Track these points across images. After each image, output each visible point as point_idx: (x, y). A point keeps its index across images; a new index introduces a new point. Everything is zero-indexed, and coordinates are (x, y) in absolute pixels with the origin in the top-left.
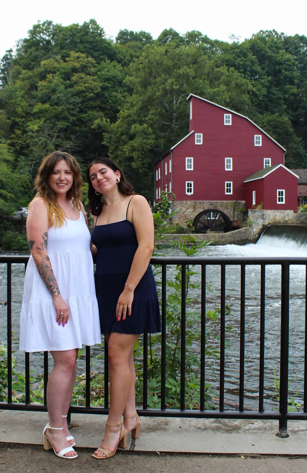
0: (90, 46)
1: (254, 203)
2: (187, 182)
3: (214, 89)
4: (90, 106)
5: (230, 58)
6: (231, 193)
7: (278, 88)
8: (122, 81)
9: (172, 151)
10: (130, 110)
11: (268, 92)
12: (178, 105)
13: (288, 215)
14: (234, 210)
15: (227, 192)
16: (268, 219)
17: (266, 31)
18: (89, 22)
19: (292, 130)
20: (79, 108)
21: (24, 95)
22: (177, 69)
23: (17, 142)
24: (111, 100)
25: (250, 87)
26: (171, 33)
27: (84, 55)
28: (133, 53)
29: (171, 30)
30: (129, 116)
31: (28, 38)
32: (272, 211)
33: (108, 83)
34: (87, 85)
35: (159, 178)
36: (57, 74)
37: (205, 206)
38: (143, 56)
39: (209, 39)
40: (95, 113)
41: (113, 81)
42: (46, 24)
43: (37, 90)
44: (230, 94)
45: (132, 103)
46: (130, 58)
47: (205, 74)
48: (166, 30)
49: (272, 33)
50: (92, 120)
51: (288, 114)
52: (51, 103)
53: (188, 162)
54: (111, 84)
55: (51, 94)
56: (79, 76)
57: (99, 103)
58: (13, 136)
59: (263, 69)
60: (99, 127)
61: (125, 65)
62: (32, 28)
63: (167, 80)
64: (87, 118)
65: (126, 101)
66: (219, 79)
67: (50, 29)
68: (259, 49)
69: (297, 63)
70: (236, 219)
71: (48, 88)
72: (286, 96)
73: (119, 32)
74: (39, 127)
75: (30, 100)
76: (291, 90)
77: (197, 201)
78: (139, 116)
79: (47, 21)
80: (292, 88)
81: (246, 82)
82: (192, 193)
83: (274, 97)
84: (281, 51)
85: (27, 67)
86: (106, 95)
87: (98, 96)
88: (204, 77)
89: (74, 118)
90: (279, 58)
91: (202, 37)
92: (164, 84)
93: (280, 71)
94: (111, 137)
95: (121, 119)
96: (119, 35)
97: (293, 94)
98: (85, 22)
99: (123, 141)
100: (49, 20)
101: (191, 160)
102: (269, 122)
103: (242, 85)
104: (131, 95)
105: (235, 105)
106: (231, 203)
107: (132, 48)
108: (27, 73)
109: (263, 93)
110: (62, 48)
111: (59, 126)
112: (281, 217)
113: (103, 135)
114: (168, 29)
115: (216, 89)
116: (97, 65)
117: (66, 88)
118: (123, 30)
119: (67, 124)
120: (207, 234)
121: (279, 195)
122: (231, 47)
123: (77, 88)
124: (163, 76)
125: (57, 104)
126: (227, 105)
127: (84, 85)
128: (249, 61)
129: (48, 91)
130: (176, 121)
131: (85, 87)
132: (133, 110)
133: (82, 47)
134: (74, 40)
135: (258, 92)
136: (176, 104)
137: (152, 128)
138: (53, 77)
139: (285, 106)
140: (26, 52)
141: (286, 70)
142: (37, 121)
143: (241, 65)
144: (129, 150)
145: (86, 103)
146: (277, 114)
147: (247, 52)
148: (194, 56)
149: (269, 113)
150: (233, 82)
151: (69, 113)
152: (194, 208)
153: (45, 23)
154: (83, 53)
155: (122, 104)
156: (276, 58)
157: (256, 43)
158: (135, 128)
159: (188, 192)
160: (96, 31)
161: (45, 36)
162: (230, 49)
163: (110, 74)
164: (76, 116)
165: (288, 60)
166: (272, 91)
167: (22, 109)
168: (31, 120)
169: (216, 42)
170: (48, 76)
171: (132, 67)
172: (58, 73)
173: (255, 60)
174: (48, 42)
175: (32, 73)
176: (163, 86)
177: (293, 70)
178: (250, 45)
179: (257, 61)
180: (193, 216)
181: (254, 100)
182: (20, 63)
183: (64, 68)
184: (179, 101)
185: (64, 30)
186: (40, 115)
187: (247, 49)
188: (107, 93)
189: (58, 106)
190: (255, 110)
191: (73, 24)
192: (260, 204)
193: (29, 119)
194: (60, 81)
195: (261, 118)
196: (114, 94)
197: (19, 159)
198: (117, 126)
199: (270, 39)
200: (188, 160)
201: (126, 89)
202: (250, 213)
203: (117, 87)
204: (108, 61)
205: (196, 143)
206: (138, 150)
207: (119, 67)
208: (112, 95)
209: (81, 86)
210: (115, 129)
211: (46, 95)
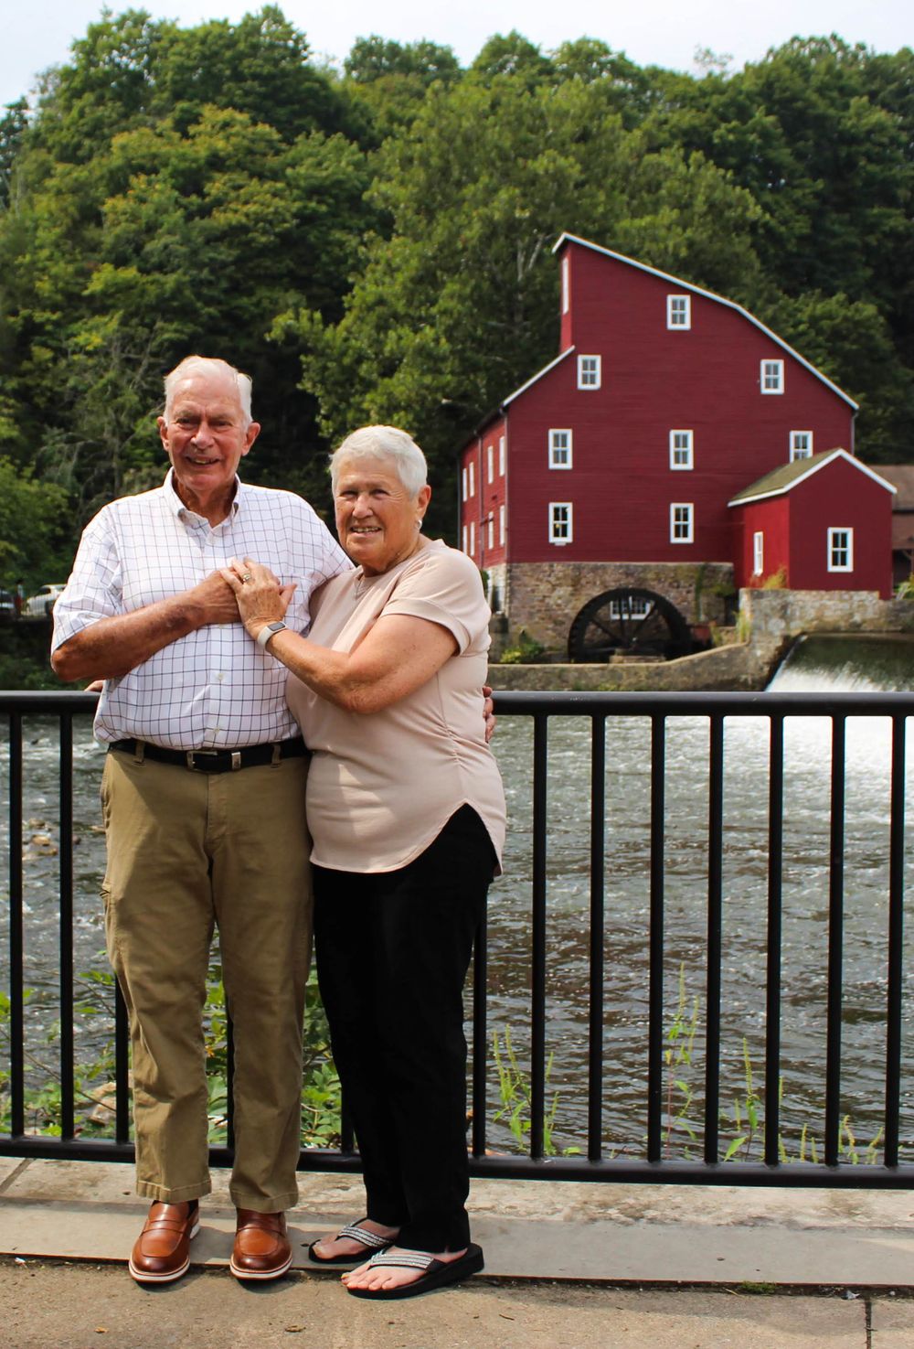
0: (263, 89)
1: (758, 570)
2: (552, 506)
3: (642, 217)
4: (262, 272)
5: (696, 122)
6: (690, 539)
7: (846, 216)
8: (360, 197)
9: (507, 409)
10: (383, 284)
11: (814, 227)
12: (530, 266)
13: (862, 605)
14: (698, 591)
15: (677, 535)
16: (801, 618)
17: (812, 40)
18: (260, 13)
19: (885, 345)
20: (230, 278)
21: (61, 242)
22: (526, 157)
23: (38, 385)
24: (328, 253)
25: (755, 212)
26: (514, 47)
27: (243, 117)
28: (398, 111)
29: (514, 37)
30: (381, 301)
31: (74, 66)
32: (814, 593)
33: (319, 202)
34: (252, 208)
35: (472, 494)
36: (160, 176)
37: (607, 577)
38: (422, 119)
39: (630, 65)
40: (277, 294)
41: (335, 197)
42: (129, 23)
43: (99, 224)
44: (689, 233)
45: (388, 264)
46: (386, 125)
47: (615, 171)
48: (498, 38)
49: (828, 45)
50: (266, 316)
51: (877, 294)
52: (142, 264)
53: (556, 444)
54: (328, 205)
55: (144, 237)
56: (230, 180)
57: (291, 265)
58: (26, 365)
59: (799, 156)
60: (291, 337)
61: (371, 145)
62: (83, 35)
63: (495, 190)
64: (252, 308)
65: (372, 255)
66: (659, 186)
67: (141, 37)
68: (788, 94)
69: (904, 137)
70: (703, 618)
71: (134, 217)
72: (872, 240)
73: (353, 44)
74: (104, 338)
75: (79, 257)
76: (885, 221)
77: (584, 563)
78: (409, 303)
79: (131, 12)
80: (889, 216)
81: (741, 198)
82: (569, 539)
83: (834, 243)
84: (854, 101)
85: (72, 155)
86: (312, 238)
87: (286, 240)
88: (610, 181)
89: (211, 310)
90: (849, 123)
91: (611, 57)
92: (486, 204)
93: (851, 164)
94: (325, 368)
95: (355, 312)
96: (354, 54)
97: (893, 234)
98: (248, 15)
99: (362, 380)
100: (137, 10)
101: (564, 437)
102: (814, 321)
103: (730, 206)
104: (388, 239)
105: (708, 267)
106: (689, 569)
107: (394, 95)
108: (69, 173)
109: (797, 232)
110: (177, 96)
111: (166, 336)
112: (839, 613)
113: (300, 363)
114: (505, 34)
115: (648, 219)
116: (284, 146)
117: (189, 217)
118: (366, 36)
119: (190, 328)
120: (611, 665)
121: (835, 545)
122: (700, 89)
123: (221, 219)
124: (484, 179)
125: (161, 268)
126: (681, 267)
127: (245, 209)
128: (753, 131)
129: (134, 226)
130: (526, 319)
131: (247, 215)
132: (391, 285)
133: (239, 92)
134: (215, 70)
135: (783, 229)
136: (526, 264)
137: (450, 339)
138: (149, 183)
139: (869, 272)
140: (68, 108)
141: (870, 160)
142: (98, 319)
143: (731, 143)
144: (381, 407)
145: (251, 265)
146: (841, 296)
147: (748, 103)
148: (580, 117)
149: (818, 291)
150: (701, 198)
151: (199, 296)
152: (576, 584)
153: (124, 19)
154: (240, 109)
155: (361, 266)
156: (839, 123)
157: (778, 79)
158: (400, 339)
159: (556, 534)
160: (282, 43)
161: (125, 59)
162: (697, 94)
163: (324, 174)
164: (219, 303)
165: (880, 128)
166: (828, 224)
167: (55, 284)
168: (80, 318)
169: (655, 73)
170: (133, 180)
171: (391, 152)
172: (164, 172)
173: (772, 129)
174: (137, 78)
175: (85, 173)
176: (482, 210)
177: (893, 160)
178: (761, 82)
179: (780, 131)
180: (572, 610)
181: (772, 251)
182: (50, 143)
183: (183, 157)
184: (534, 256)
185: (185, 41)
186: (110, 302)
187: (749, 96)
188: (315, 232)
189: (166, 273)
190: (771, 282)
191: (212, 22)
192: (775, 572)
193: (77, 314)
194: (169, 198)
195: (790, 309)
196: (338, 235)
197: (44, 437)
198: (344, 334)
199: (823, 66)
200: (556, 437)
201: (374, 219)
202: (745, 599)
203: (346, 215)
204: (317, 136)
205: (581, 386)
206: (408, 408)
207: (353, 154)
208: (331, 238)
209: (236, 211)
210: (339, 342)
211: (128, 242)
